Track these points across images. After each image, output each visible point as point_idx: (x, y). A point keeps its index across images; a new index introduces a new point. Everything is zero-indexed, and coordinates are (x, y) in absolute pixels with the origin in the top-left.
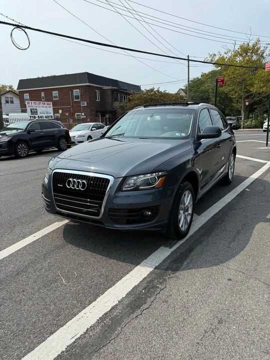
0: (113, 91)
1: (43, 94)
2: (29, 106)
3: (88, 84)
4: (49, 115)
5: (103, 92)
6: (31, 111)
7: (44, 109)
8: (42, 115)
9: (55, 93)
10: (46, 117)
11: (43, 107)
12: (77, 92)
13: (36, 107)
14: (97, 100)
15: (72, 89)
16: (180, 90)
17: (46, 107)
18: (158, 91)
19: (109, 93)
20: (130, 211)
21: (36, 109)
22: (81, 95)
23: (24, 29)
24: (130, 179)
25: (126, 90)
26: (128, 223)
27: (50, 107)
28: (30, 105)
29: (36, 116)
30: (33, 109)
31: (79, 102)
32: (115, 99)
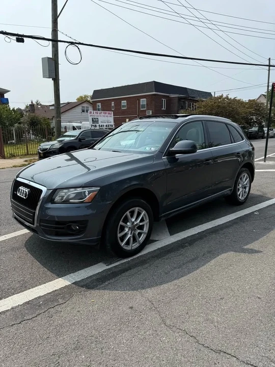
0: (180, 99)
1: (113, 104)
2: (91, 116)
3: (154, 93)
4: (109, 124)
5: (169, 100)
6: (93, 120)
7: (106, 119)
8: (103, 124)
9: (124, 103)
10: (106, 126)
11: (104, 116)
12: (143, 101)
13: (98, 116)
14: (163, 109)
15: (139, 98)
16: (261, 96)
17: (107, 116)
18: (227, 98)
19: (176, 101)
20: (58, 223)
21: (97, 119)
22: (147, 104)
23: (77, 45)
24: (61, 191)
25: (194, 97)
26: (57, 234)
27: (111, 116)
28: (92, 114)
29: (97, 125)
30: (95, 119)
31: (145, 111)
32: (182, 107)
